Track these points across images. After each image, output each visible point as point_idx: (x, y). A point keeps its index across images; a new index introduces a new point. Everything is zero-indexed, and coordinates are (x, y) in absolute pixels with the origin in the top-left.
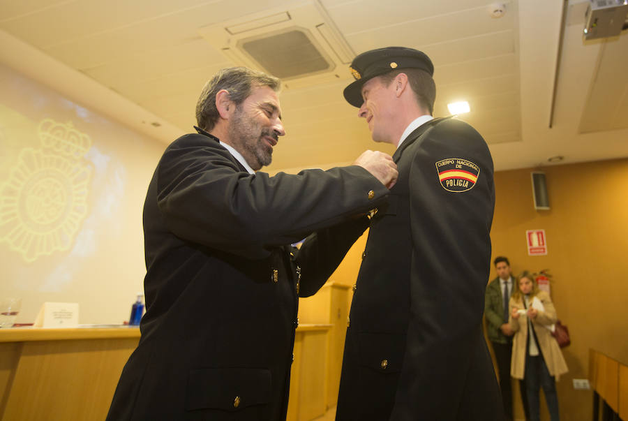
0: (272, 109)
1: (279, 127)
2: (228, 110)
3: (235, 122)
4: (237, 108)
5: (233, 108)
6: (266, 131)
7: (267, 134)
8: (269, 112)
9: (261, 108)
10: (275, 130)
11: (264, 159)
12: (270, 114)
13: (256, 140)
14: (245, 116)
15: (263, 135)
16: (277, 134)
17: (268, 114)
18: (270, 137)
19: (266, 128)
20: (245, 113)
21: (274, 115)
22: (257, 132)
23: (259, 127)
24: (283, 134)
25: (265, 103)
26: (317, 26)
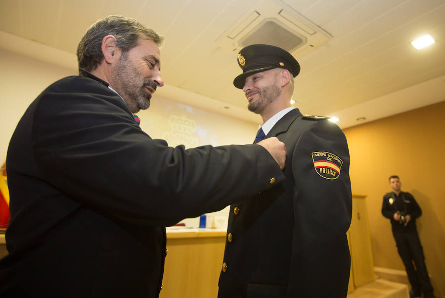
0: (154, 62)
1: (159, 79)
2: (113, 55)
3: (120, 69)
4: (122, 55)
5: (118, 54)
6: (147, 82)
7: (148, 84)
8: (152, 64)
9: (145, 59)
10: (155, 81)
11: (144, 105)
12: (152, 66)
13: (138, 89)
14: (129, 65)
15: (145, 85)
16: (157, 84)
17: (150, 66)
18: (150, 87)
19: (147, 79)
20: (130, 61)
21: (156, 67)
22: (140, 82)
23: (142, 78)
24: (162, 85)
25: (150, 56)
26: (279, 13)
